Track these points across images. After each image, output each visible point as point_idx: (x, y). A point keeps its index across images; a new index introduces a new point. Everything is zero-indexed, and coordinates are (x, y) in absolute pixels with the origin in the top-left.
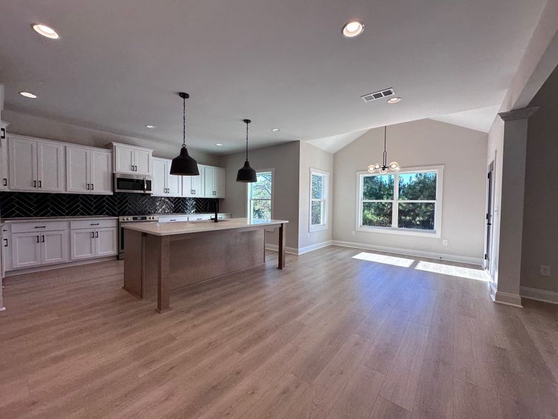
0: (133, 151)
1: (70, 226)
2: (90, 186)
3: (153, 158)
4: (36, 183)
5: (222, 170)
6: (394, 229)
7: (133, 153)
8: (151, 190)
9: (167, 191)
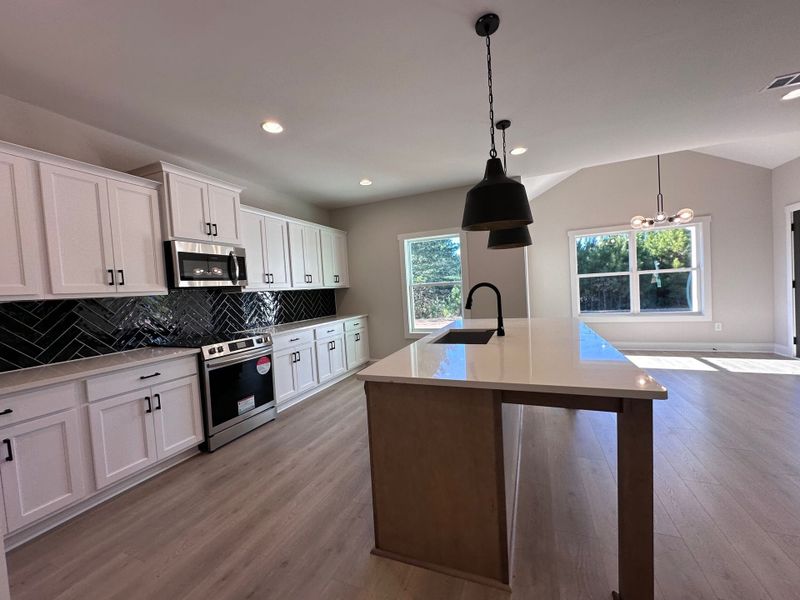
0: (204, 187)
2: (114, 276)
6: (634, 315)
7: (205, 192)
8: (245, 279)
9: (269, 278)
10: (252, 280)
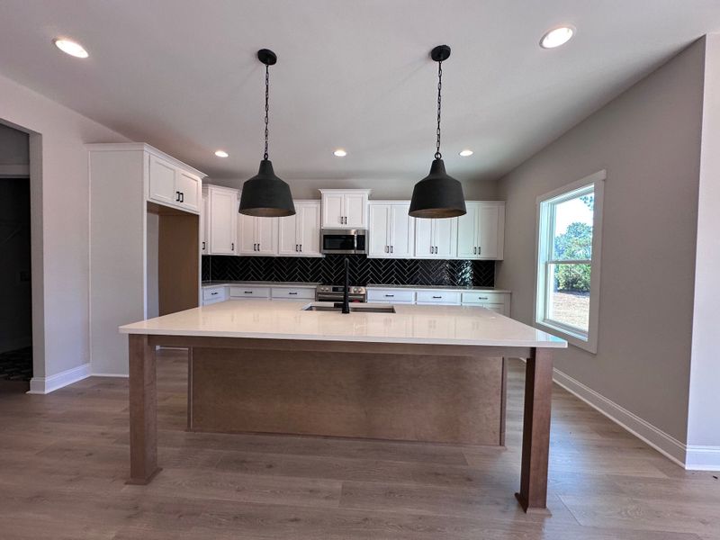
0: (342, 196)
1: (271, 294)
2: (298, 247)
3: (369, 202)
4: (257, 247)
5: (495, 206)
7: (343, 199)
8: (364, 249)
9: (389, 249)
10: (375, 250)
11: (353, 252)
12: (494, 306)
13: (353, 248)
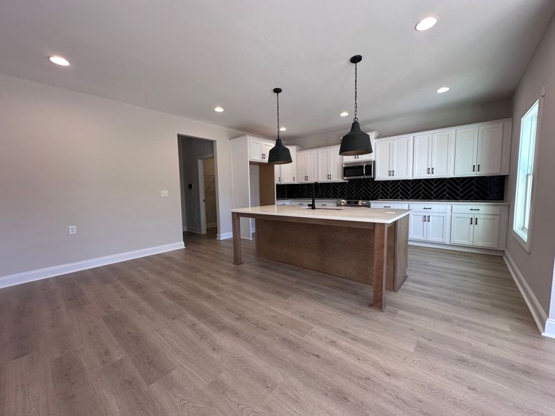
2: (329, 176)
3: (375, 141)
4: (306, 178)
8: (371, 174)
9: (391, 173)
10: (381, 175)
11: (362, 177)
12: (489, 217)
13: (363, 174)
